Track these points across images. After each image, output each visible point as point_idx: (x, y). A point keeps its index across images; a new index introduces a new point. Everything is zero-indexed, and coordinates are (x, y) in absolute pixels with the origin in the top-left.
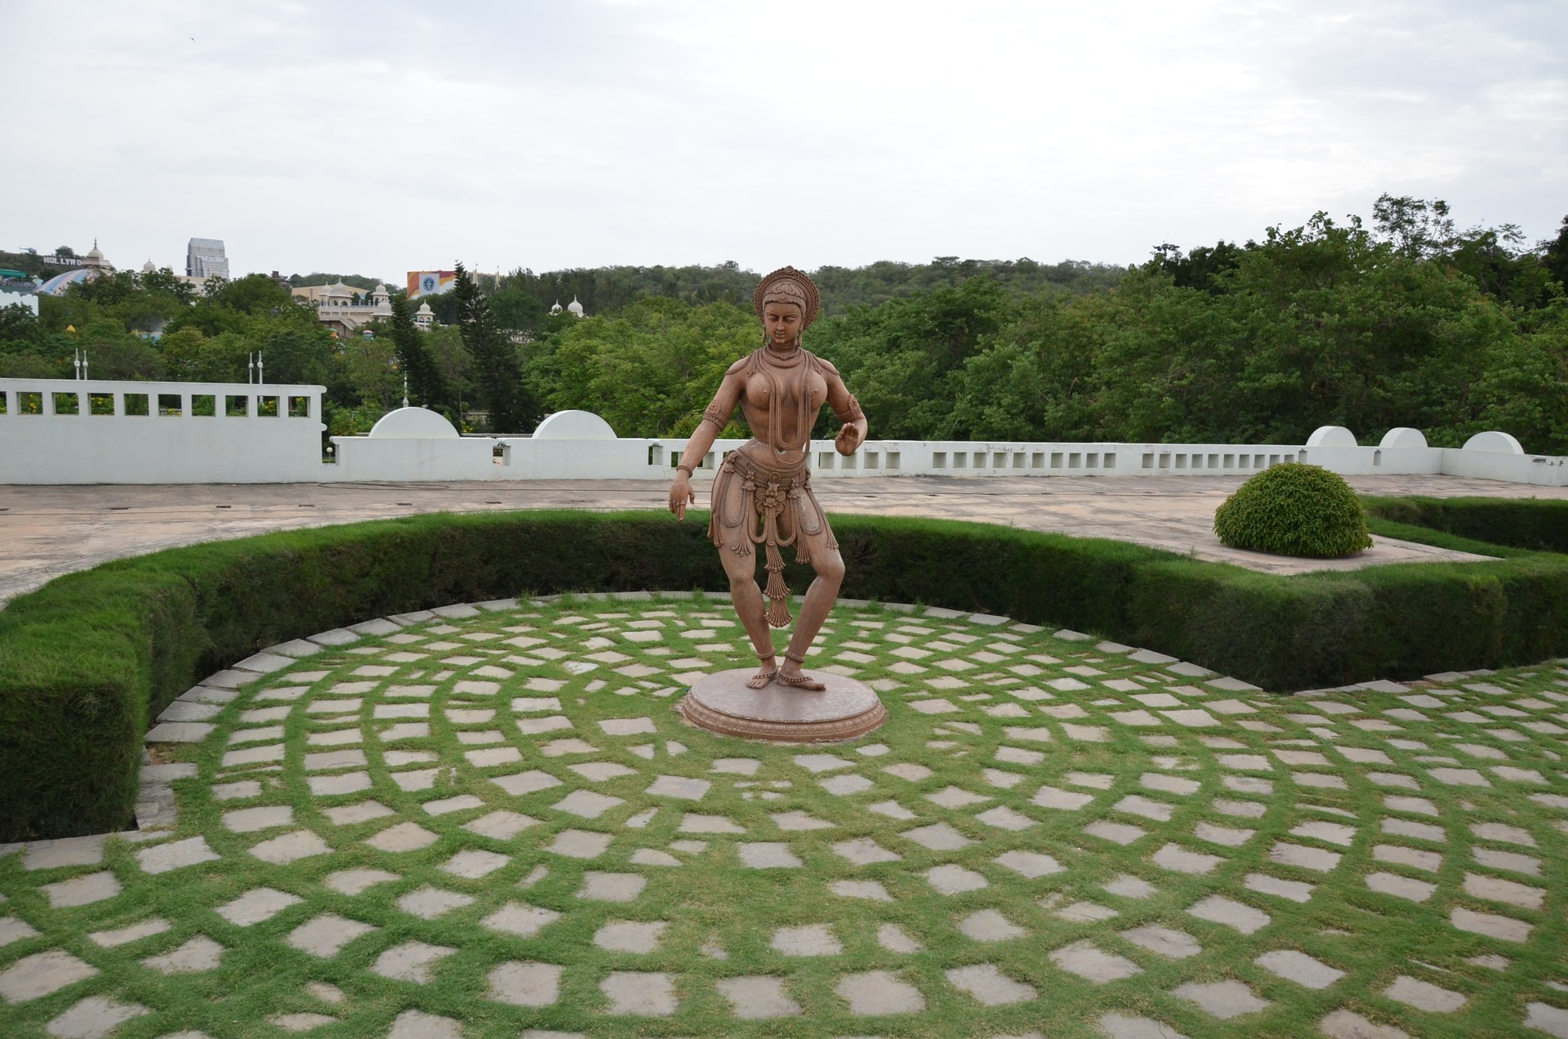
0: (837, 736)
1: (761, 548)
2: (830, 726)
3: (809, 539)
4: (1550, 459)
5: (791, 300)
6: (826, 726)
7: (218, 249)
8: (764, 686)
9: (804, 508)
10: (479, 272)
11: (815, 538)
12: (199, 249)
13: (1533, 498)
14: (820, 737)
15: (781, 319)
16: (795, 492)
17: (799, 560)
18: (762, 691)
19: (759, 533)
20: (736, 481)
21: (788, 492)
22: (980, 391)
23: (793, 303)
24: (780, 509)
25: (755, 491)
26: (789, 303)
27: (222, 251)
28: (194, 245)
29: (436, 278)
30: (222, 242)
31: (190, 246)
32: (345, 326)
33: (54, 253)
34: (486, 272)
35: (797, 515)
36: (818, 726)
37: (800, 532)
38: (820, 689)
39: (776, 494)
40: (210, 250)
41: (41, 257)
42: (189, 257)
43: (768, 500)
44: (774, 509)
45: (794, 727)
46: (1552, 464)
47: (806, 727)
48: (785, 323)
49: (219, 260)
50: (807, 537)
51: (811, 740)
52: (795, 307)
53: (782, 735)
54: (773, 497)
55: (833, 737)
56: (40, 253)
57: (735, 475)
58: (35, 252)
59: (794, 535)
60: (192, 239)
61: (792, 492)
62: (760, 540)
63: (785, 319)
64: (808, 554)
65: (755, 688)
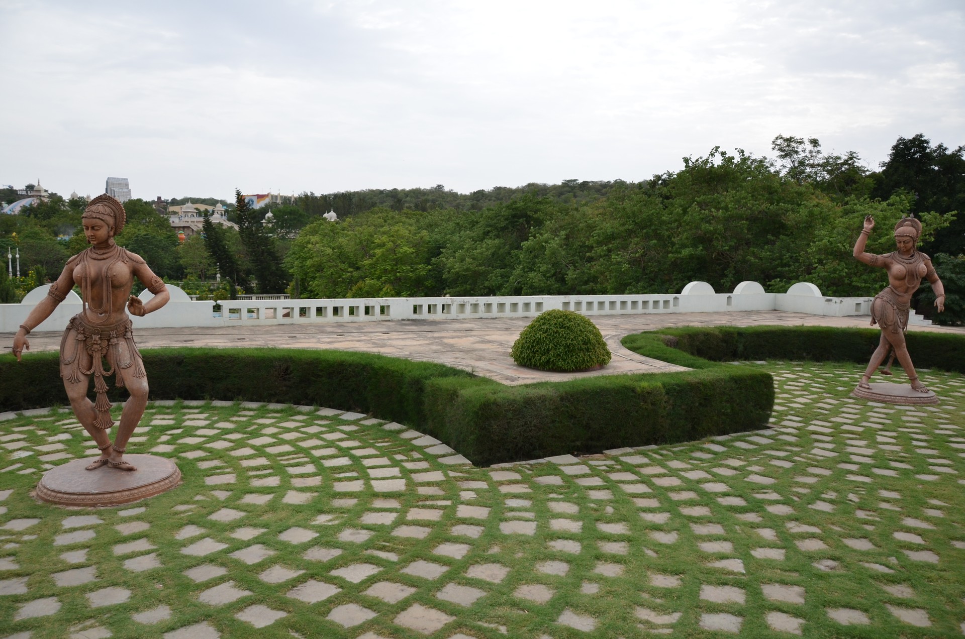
0: (114, 503)
1: (91, 379)
2: (109, 495)
3: (123, 371)
4: (835, 299)
5: (94, 216)
6: (106, 496)
7: (124, 184)
8: (95, 468)
9: (120, 351)
10: (281, 194)
11: (126, 370)
12: (113, 184)
13: (803, 325)
14: (102, 504)
15: (90, 229)
16: (114, 341)
17: (118, 385)
18: (91, 472)
19: (90, 366)
20: (73, 333)
21: (109, 341)
22: (529, 263)
23: (96, 218)
24: (104, 352)
25: (85, 341)
26: (93, 218)
27: (127, 185)
28: (110, 181)
29: (255, 199)
30: (127, 179)
31: (107, 182)
32: (193, 230)
33: (24, 188)
34: (285, 195)
35: (115, 356)
36: (100, 496)
37: (117, 367)
38: (131, 470)
39: (99, 342)
40: (120, 184)
41: (16, 191)
42: (106, 189)
43: (95, 346)
44: (100, 352)
45: (83, 497)
46: (836, 302)
47: (91, 497)
48: (94, 231)
49: (125, 190)
50: (121, 370)
51: (94, 505)
52: (97, 220)
53: (75, 502)
54: (97, 344)
55: (111, 503)
56: (15, 188)
57: (72, 330)
58: (12, 187)
59: (113, 369)
60: (108, 178)
61: (112, 340)
62: (89, 372)
63: (93, 228)
64: (123, 381)
65: (88, 470)
